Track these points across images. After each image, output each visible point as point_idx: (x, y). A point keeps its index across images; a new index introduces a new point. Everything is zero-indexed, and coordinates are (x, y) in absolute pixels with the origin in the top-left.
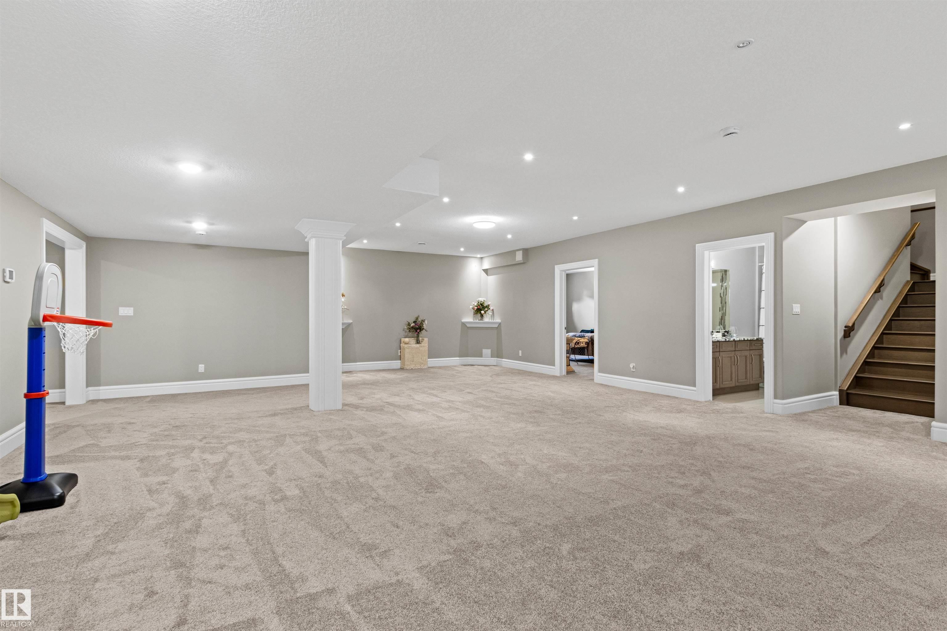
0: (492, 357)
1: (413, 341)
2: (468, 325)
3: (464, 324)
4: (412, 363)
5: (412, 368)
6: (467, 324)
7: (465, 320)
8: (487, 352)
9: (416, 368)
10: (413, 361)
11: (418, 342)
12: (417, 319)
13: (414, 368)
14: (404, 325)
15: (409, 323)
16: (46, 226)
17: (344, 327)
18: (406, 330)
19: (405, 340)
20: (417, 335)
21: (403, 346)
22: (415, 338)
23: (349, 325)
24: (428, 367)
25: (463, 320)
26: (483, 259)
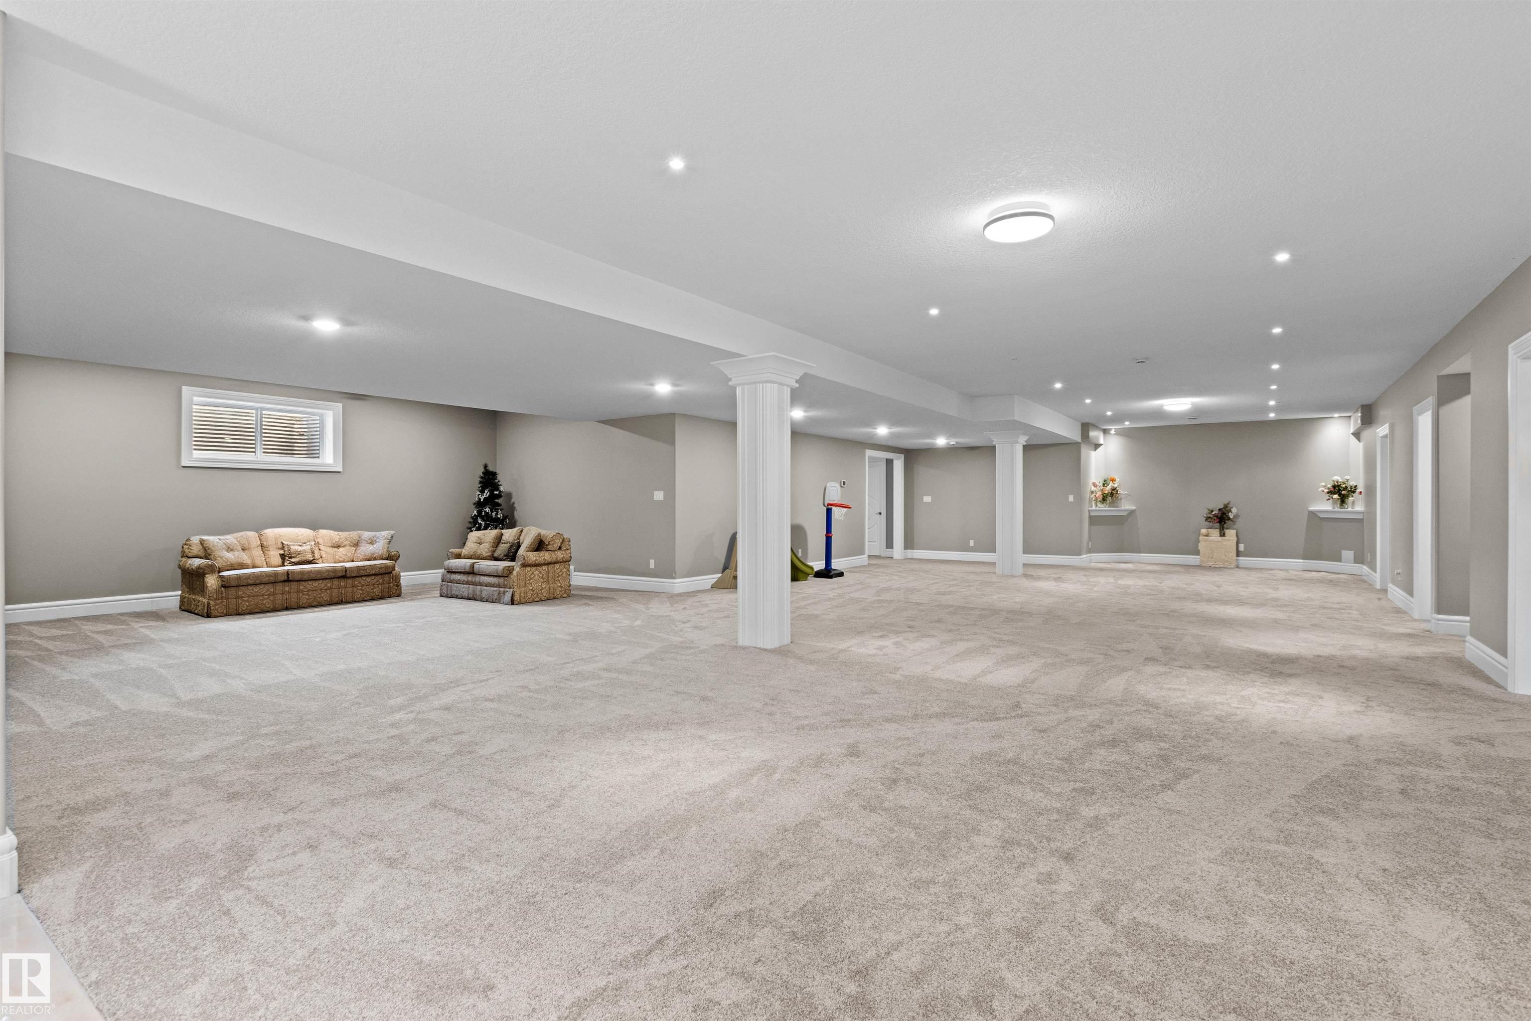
0: (1355, 562)
1: (1215, 533)
2: (1322, 516)
3: (1313, 514)
4: (1210, 559)
5: (1210, 565)
6: (1319, 514)
7: (1314, 508)
8: (1348, 554)
9: (1216, 566)
10: (1212, 558)
11: (1223, 535)
12: (1228, 504)
13: (1213, 566)
14: (1204, 513)
15: (1212, 511)
16: (869, 453)
17: (1125, 514)
18: (1207, 519)
19: (1204, 531)
20: (1220, 525)
21: (1201, 538)
22: (1218, 530)
23: (1132, 512)
24: (1237, 567)
25: (1312, 508)
26: (1350, 420)
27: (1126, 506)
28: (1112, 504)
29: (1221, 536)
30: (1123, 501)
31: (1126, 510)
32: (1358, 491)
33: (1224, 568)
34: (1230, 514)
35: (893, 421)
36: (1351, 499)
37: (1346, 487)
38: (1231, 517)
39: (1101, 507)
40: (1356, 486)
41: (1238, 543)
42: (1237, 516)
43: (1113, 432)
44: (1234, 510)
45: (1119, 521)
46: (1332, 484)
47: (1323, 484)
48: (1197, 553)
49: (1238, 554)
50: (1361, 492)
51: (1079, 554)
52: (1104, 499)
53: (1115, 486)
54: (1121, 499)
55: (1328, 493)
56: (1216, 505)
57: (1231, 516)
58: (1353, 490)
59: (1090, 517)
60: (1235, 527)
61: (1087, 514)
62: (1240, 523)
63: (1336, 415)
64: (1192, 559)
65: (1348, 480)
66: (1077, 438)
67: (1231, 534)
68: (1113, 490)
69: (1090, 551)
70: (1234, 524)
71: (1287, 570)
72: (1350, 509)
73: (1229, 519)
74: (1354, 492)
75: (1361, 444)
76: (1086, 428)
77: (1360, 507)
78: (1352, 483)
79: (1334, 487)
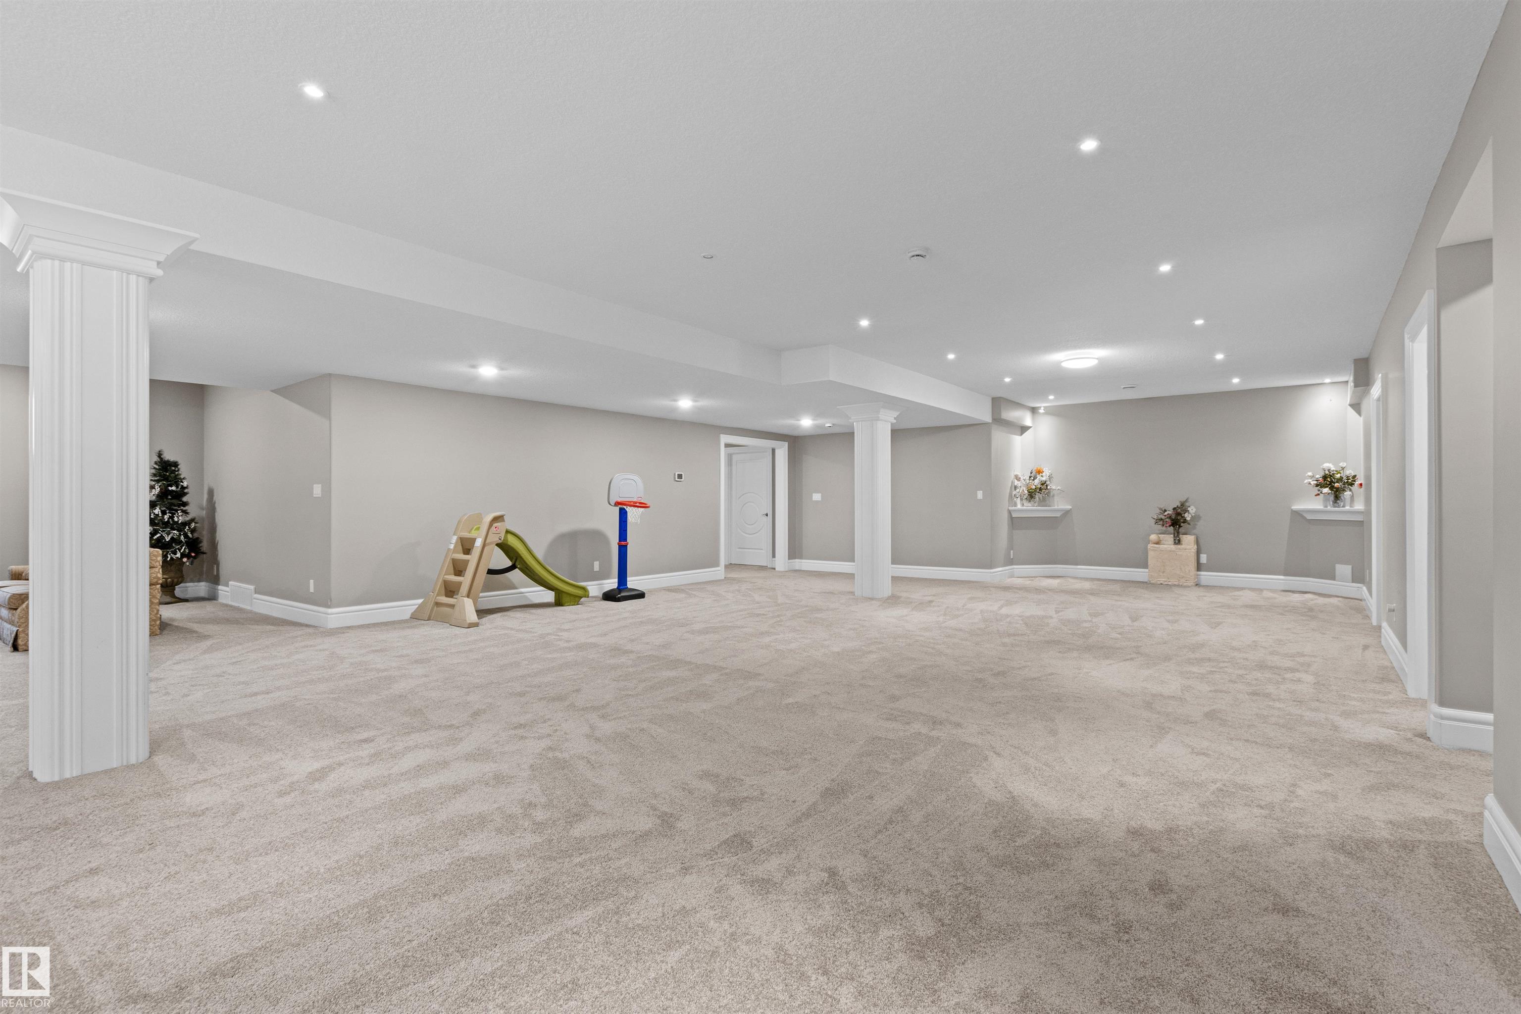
0: (1353, 582)
2: (1309, 517)
3: (1298, 515)
4: (1161, 574)
5: (1161, 582)
6: (1305, 515)
7: (1298, 506)
8: (1344, 570)
9: (1170, 583)
10: (1163, 572)
11: (1178, 542)
13: (1166, 583)
14: (1155, 513)
15: (1165, 511)
16: (725, 439)
17: (1058, 515)
18: (1158, 521)
19: (1153, 537)
20: (1175, 530)
21: (1150, 546)
22: (1172, 536)
23: (1067, 513)
24: (1197, 585)
25: (1295, 507)
26: (1348, 385)
27: (1060, 505)
28: (1043, 502)
29: (1175, 543)
30: (1056, 498)
31: (1062, 510)
32: (1357, 483)
33: (1178, 586)
34: (1186, 515)
35: (698, 392)
36: (1347, 494)
37: (1341, 478)
38: (1188, 519)
39: (1028, 506)
40: (1354, 477)
41: (1198, 553)
42: (1196, 518)
43: (1042, 411)
44: (1192, 510)
45: (1051, 523)
46: (1322, 474)
47: (1310, 474)
48: (1145, 565)
49: (1199, 567)
50: (1361, 485)
51: (991, 567)
52: (1031, 495)
53: (1044, 479)
54: (1053, 496)
55: (1317, 485)
56: (1170, 505)
57: (1188, 517)
58: (1350, 482)
59: (1012, 519)
60: (1194, 531)
61: (1006, 515)
62: (1201, 526)
63: (1327, 380)
64: (1140, 574)
65: (1343, 468)
66: (988, 419)
67: (1188, 540)
68: (1042, 484)
69: (1010, 562)
70: (1194, 528)
71: (1261, 590)
72: (1347, 508)
73: (1185, 521)
74: (1352, 484)
75: (1362, 419)
76: (997, 403)
77: (1359, 506)
78: (1349, 472)
79: (1325, 477)
